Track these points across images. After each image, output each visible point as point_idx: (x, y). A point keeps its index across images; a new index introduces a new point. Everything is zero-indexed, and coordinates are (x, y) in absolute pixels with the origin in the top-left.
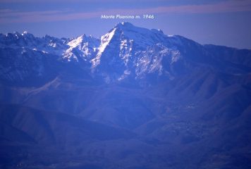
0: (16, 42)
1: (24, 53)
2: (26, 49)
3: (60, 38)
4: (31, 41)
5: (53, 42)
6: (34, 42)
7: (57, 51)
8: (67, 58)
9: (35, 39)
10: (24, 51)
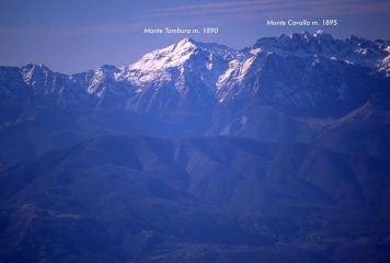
0: (304, 48)
1: (317, 65)
2: (320, 58)
3: (373, 40)
4: (328, 46)
5: (363, 46)
6: (333, 47)
7: (368, 61)
8: (384, 72)
9: (333, 42)
10: (317, 61)
